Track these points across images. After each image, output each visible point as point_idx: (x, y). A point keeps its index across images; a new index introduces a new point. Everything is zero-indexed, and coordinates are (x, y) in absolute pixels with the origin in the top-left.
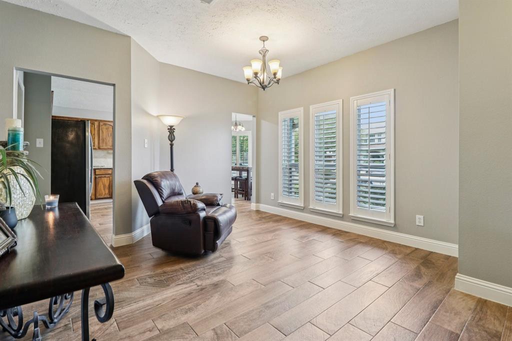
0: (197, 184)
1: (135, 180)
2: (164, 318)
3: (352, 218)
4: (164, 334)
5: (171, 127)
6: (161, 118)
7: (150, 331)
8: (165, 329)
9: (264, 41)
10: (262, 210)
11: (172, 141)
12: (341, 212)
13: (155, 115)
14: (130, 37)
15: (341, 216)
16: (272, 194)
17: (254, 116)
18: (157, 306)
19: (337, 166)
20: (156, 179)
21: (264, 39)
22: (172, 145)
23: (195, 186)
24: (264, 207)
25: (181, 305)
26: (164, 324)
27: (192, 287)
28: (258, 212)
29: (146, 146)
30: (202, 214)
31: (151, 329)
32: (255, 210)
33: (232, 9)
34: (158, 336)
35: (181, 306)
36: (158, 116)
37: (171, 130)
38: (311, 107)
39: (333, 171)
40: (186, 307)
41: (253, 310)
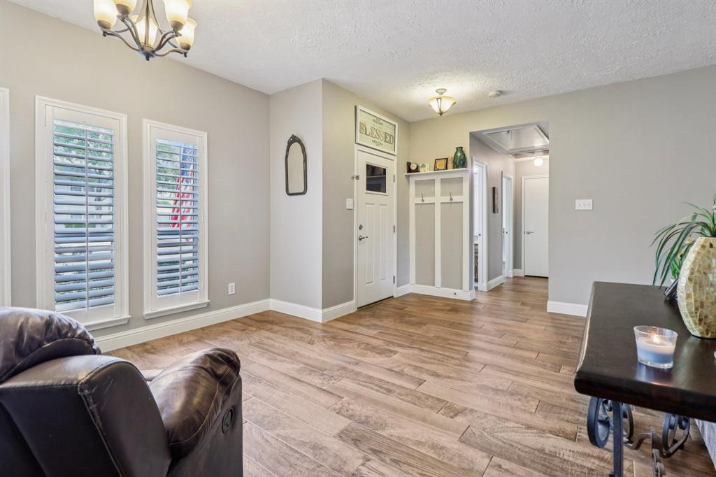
2: (468, 465)
4: (491, 451)
7: (500, 466)
8: (484, 454)
25: (430, 460)
26: (479, 459)
31: (496, 468)
34: (500, 455)
35: (436, 460)
40: (431, 454)
41: (401, 399)
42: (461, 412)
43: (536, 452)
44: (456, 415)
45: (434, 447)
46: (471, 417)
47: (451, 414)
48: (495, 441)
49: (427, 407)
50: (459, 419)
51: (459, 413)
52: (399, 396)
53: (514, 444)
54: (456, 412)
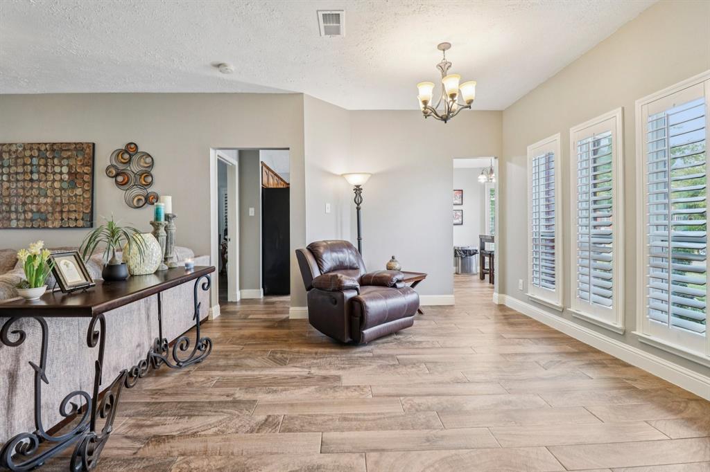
0: (393, 258)
1: (297, 248)
2: (248, 390)
3: (640, 340)
4: (233, 403)
5: (358, 186)
6: (346, 177)
9: (444, 50)
10: (508, 305)
11: (358, 204)
12: (619, 325)
13: (340, 173)
14: (302, 94)
15: (622, 333)
16: (521, 281)
17: (495, 158)
18: (256, 379)
19: (614, 236)
20: (317, 249)
21: (444, 47)
22: (358, 209)
23: (390, 261)
24: (511, 302)
26: (243, 395)
27: (305, 372)
28: (502, 307)
29: (328, 211)
30: (349, 295)
32: (497, 303)
33: (370, 29)
34: (226, 403)
35: (272, 386)
36: (342, 175)
37: (358, 189)
38: (572, 131)
39: (607, 246)
40: (275, 388)
41: (325, 415)
42: (262, 425)
43: (196, 413)
44: (266, 420)
45: (275, 391)
46: (252, 424)
47: (271, 419)
48: (229, 411)
49: (297, 417)
50: (261, 417)
51: (264, 423)
52: (331, 417)
53: (213, 413)
54: (267, 423)
